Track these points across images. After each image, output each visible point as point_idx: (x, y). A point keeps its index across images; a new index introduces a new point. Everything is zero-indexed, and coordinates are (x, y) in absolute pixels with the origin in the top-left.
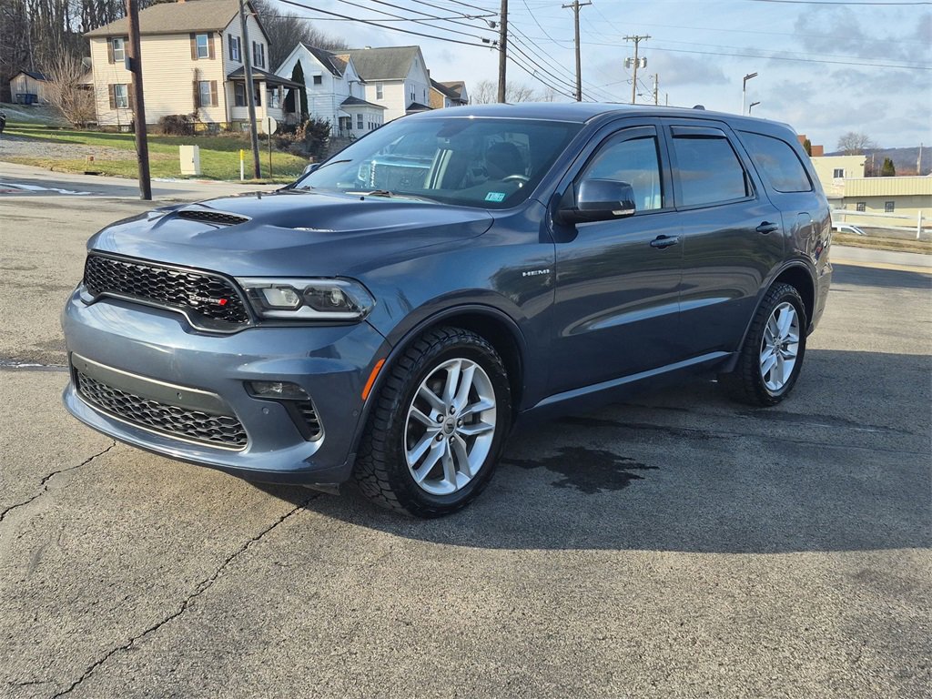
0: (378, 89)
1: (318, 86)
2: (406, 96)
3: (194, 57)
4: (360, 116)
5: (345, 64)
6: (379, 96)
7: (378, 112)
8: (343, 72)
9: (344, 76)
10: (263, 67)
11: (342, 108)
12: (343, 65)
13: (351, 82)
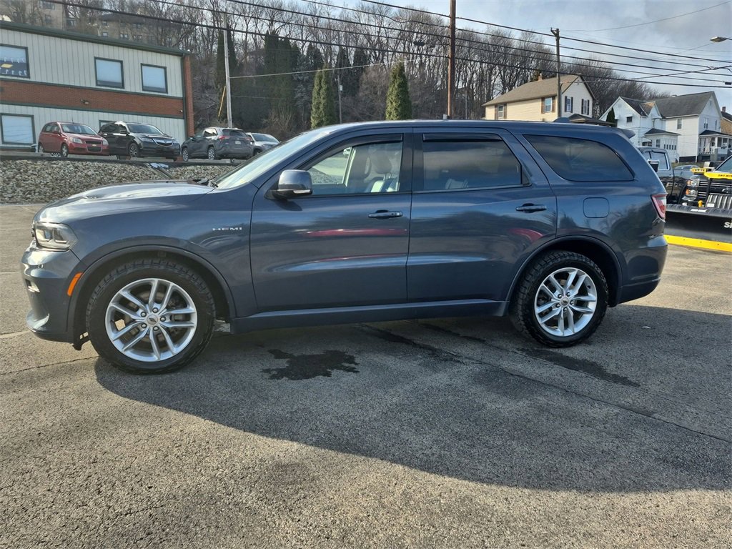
0: (678, 122)
1: (630, 124)
2: (700, 125)
3: (543, 112)
4: (658, 141)
5: (651, 107)
6: (679, 127)
7: (673, 138)
8: (648, 113)
9: (650, 115)
10: (588, 114)
11: (646, 137)
12: (649, 109)
13: (655, 119)
